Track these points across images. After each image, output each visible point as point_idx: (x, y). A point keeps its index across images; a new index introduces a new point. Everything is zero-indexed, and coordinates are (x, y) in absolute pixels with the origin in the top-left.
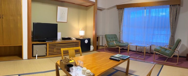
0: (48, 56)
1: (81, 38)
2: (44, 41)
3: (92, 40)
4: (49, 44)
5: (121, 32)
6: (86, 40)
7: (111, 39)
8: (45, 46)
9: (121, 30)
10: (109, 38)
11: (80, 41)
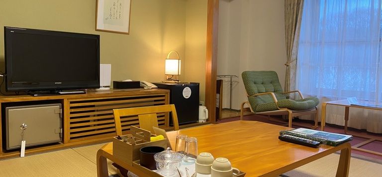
0: (69, 142)
1: (172, 83)
2: (52, 92)
3: (202, 90)
4: (71, 103)
5: (291, 65)
6: (185, 90)
7: (262, 85)
8: (56, 107)
9: (293, 57)
10: (255, 83)
11: (168, 91)
